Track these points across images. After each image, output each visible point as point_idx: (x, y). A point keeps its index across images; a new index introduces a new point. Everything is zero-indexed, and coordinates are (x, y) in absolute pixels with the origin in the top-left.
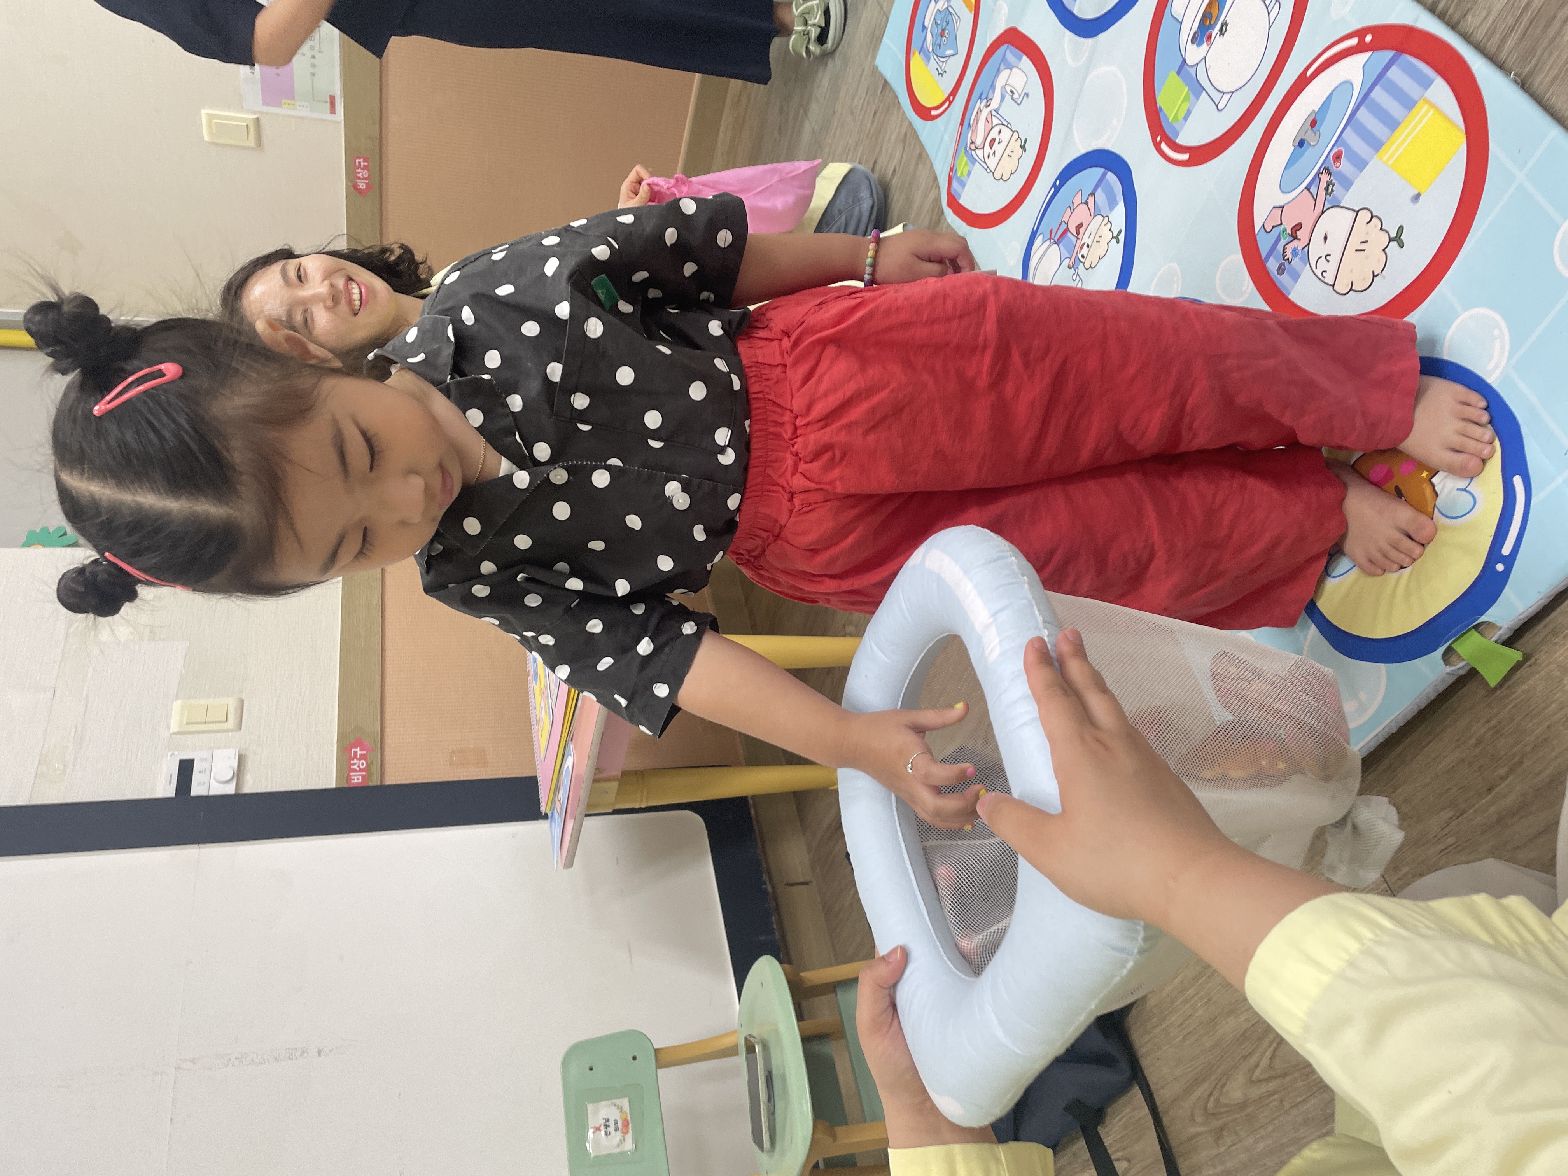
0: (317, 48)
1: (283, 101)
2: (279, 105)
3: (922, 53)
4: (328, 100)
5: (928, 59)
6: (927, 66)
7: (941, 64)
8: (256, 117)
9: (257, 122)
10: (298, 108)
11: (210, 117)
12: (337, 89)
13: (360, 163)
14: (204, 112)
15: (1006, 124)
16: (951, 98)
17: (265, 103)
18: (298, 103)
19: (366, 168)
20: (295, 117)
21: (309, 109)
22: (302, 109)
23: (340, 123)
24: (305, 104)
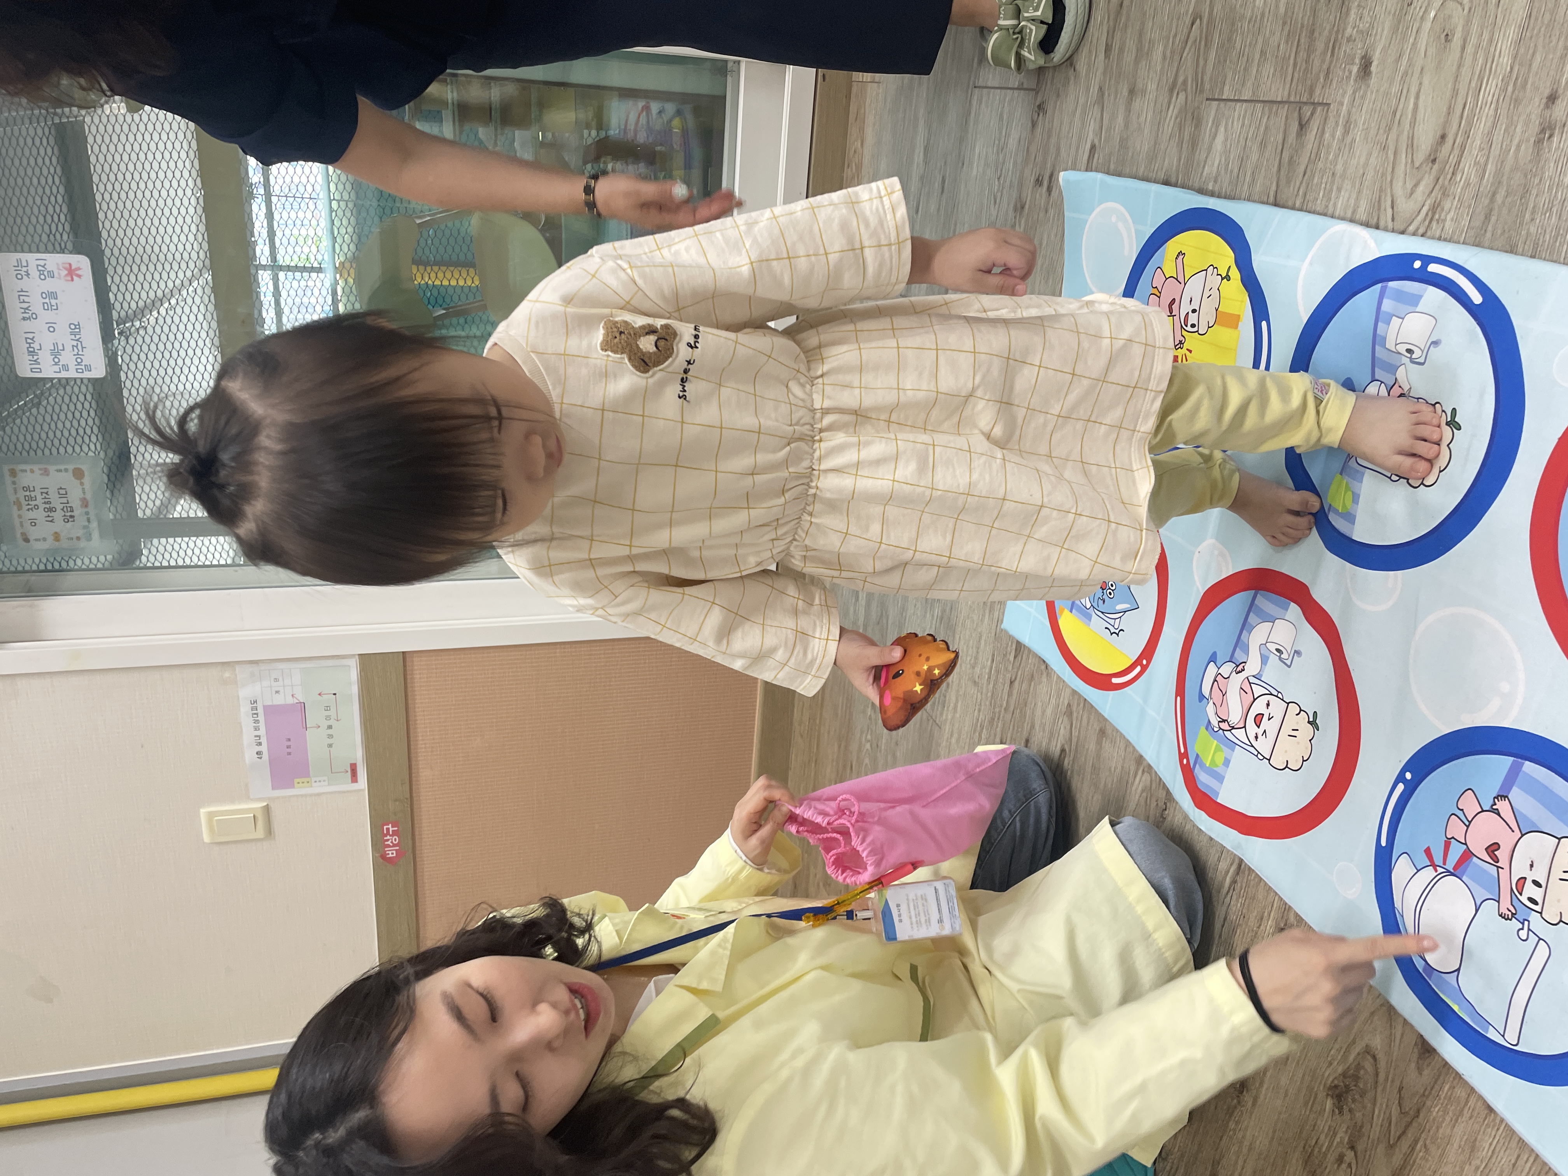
0: (334, 716)
1: (296, 781)
2: (291, 786)
3: (1074, 611)
4: (349, 770)
5: (1089, 618)
6: (1089, 625)
7: (1112, 622)
8: (265, 804)
9: (267, 809)
10: (314, 784)
11: (211, 815)
12: (359, 755)
13: (388, 829)
14: (202, 811)
15: (1276, 693)
16: (1145, 662)
17: (274, 788)
18: (314, 779)
19: (395, 833)
20: (311, 795)
21: (326, 783)
22: (319, 786)
23: (363, 790)
24: (321, 779)
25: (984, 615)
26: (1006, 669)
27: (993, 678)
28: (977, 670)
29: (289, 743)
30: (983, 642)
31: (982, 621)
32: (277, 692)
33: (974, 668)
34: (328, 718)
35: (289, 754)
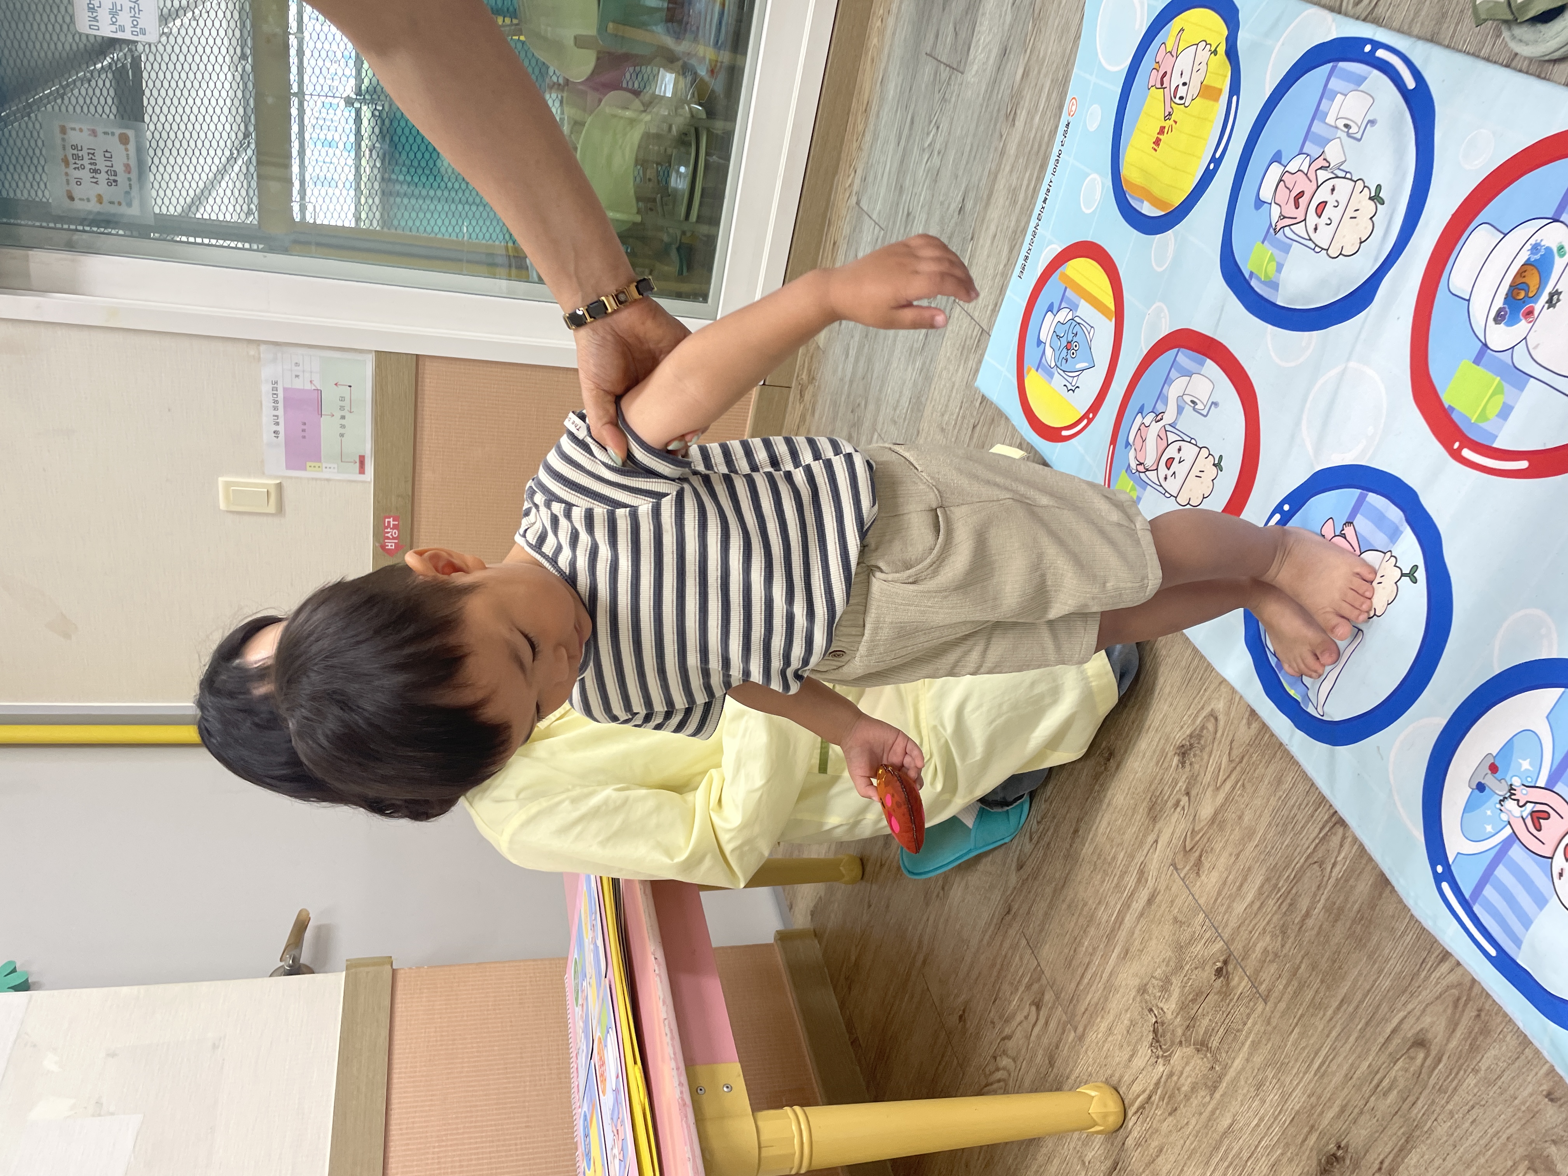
0: (347, 408)
1: (309, 464)
2: (304, 468)
3: (1040, 370)
4: (357, 460)
5: (1051, 376)
6: (1050, 383)
7: (1070, 379)
8: (278, 482)
9: (279, 486)
10: (325, 470)
11: (228, 485)
12: (368, 449)
13: (389, 522)
14: (221, 480)
16: (1091, 415)
17: (288, 467)
18: (324, 465)
19: (395, 527)
20: (321, 479)
21: (336, 470)
22: (329, 471)
23: (370, 483)
24: (332, 466)
25: (959, 366)
26: (971, 414)
27: (959, 423)
28: (946, 417)
29: (304, 427)
30: (954, 391)
31: (957, 371)
32: (297, 376)
33: (943, 415)
34: (342, 408)
35: (304, 437)
